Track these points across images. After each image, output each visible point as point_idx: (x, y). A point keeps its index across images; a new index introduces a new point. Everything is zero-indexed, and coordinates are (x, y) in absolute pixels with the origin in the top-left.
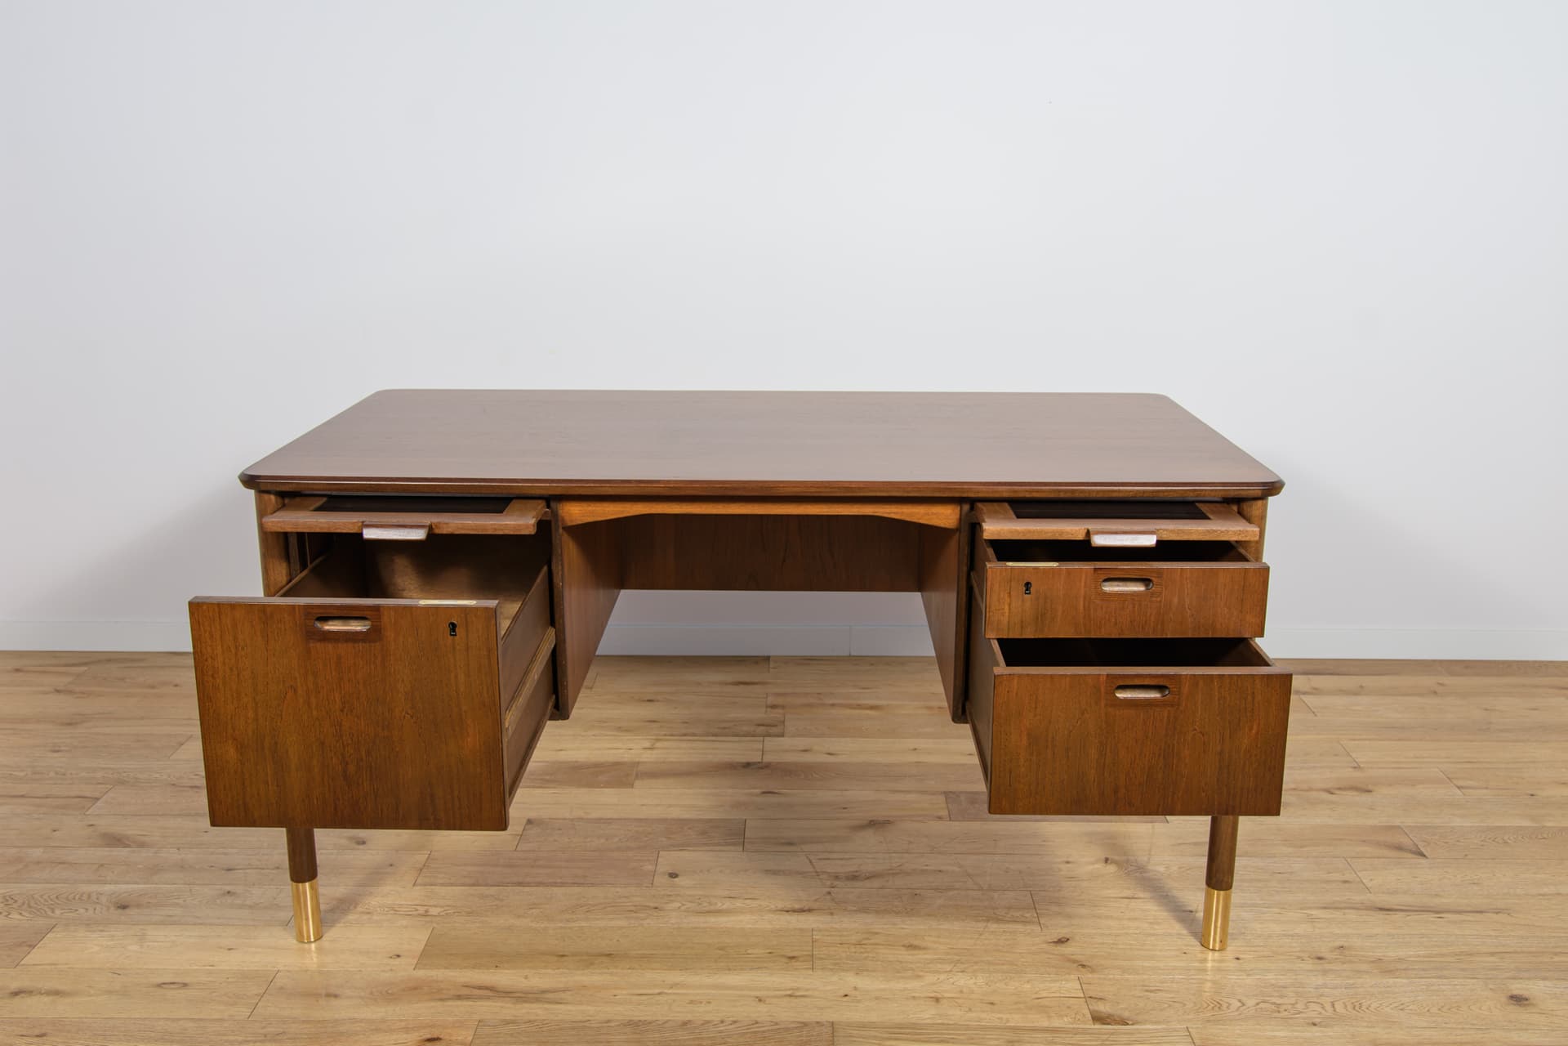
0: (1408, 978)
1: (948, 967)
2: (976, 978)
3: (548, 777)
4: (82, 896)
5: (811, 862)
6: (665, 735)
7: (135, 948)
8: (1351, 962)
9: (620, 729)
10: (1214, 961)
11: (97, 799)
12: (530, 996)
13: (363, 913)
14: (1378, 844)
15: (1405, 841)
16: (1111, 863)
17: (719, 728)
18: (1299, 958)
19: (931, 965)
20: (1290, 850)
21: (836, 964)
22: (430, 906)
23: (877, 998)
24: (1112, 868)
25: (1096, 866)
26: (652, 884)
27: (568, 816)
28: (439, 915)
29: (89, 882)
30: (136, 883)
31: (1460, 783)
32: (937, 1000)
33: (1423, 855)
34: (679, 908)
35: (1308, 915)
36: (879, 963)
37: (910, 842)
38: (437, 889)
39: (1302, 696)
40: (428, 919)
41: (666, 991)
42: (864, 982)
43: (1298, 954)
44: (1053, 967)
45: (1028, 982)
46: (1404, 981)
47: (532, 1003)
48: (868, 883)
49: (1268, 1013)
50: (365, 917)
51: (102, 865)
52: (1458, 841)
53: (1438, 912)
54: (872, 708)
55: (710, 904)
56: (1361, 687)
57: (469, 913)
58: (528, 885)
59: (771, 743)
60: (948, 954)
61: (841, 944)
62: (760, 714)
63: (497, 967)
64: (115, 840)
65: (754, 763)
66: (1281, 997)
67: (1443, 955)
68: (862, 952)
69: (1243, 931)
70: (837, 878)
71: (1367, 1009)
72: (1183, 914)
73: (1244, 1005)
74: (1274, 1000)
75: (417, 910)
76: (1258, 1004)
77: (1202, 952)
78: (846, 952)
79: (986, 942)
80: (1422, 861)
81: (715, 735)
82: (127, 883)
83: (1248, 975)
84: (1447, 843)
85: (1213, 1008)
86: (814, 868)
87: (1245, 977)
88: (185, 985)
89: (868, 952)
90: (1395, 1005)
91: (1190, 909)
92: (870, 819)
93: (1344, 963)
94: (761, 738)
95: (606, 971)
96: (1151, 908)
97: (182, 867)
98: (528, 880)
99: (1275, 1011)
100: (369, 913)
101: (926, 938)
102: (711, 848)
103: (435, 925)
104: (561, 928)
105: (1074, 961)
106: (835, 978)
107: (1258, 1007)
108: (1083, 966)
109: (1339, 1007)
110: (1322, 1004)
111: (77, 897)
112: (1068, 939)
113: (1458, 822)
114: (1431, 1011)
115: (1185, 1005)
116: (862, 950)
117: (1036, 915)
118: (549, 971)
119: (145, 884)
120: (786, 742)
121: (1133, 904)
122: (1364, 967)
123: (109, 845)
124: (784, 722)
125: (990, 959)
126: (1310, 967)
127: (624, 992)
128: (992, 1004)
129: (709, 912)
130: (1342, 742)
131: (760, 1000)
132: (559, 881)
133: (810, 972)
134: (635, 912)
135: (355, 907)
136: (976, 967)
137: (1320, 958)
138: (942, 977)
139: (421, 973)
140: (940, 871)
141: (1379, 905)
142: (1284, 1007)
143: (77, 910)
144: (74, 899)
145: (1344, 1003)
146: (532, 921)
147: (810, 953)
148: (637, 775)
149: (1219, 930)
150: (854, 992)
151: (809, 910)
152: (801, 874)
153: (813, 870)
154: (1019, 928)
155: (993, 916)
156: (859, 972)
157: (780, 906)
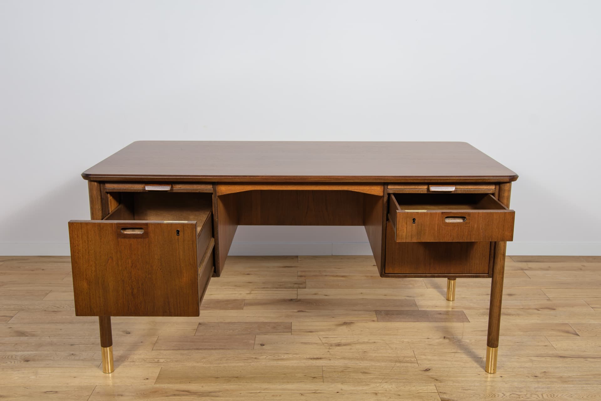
0: (573, 384)
1: (380, 381)
2: (392, 385)
3: (206, 306)
4: (8, 357)
5: (320, 339)
6: (256, 288)
7: (33, 377)
8: (549, 378)
9: (236, 286)
10: (490, 378)
11: (13, 317)
12: (205, 394)
13: (131, 362)
14: (559, 331)
15: (570, 329)
16: (446, 339)
17: (278, 285)
18: (527, 376)
19: (373, 380)
20: (522, 333)
21: (333, 380)
22: (160, 358)
23: (351, 393)
24: (447, 341)
25: (440, 340)
26: (254, 348)
27: (216, 321)
28: (163, 362)
29: (11, 351)
30: (32, 351)
31: (593, 306)
32: (376, 394)
33: (578, 335)
34: (266, 358)
35: (530, 359)
36: (351, 379)
37: (362, 331)
38: (162, 351)
39: (524, 271)
40: (159, 364)
41: (262, 391)
42: (345, 387)
43: (527, 375)
44: (424, 380)
45: (414, 386)
46: (572, 386)
47: (205, 397)
48: (344, 347)
49: (515, 398)
50: (132, 363)
51: (16, 344)
52: (593, 329)
53: (585, 358)
54: (343, 276)
55: (279, 356)
56: (550, 267)
57: (176, 361)
58: (201, 349)
59: (301, 291)
60: (379, 375)
61: (334, 372)
62: (295, 279)
63: (190, 382)
64: (22, 334)
65: (294, 299)
66: (521, 392)
67: (588, 375)
68: (343, 375)
69: (503, 365)
71: (557, 396)
72: (477, 359)
73: (504, 395)
74: (517, 393)
75: (154, 360)
76: (511, 395)
77: (486, 374)
78: (336, 375)
79: (396, 370)
80: (578, 337)
81: (277, 288)
82: (28, 351)
83: (506, 383)
84: (588, 330)
85: (492, 396)
86: (322, 341)
87: (505, 384)
88: (56, 392)
89: (346, 375)
90: (568, 395)
91: (481, 357)
92: (344, 321)
93: (546, 378)
94: (296, 289)
95: (236, 383)
96: (465, 357)
97: (51, 344)
98: (201, 347)
99: (518, 398)
100: (134, 362)
101: (370, 369)
102: (278, 334)
103: (162, 366)
104: (216, 366)
105: (433, 378)
106: (333, 386)
107: (511, 396)
108: (437, 380)
109: (545, 396)
110: (537, 395)
111: (6, 357)
112: (430, 369)
113: (592, 322)
114: (584, 397)
115: (480, 395)
116: (344, 374)
117: (416, 360)
118: (213, 384)
119: (36, 351)
120: (306, 291)
121: (457, 355)
122: (555, 380)
123: (19, 336)
124: (305, 282)
125: (397, 377)
126: (532, 380)
127: (245, 392)
128: (399, 395)
129: (278, 359)
130: (542, 290)
131: (302, 395)
132: (214, 347)
133: (322, 383)
134: (247, 360)
135: (128, 360)
136: (392, 381)
137: (536, 377)
138: (378, 385)
139: (157, 386)
140: (375, 342)
141: (561, 355)
142: (522, 396)
143: (7, 363)
144: (5, 358)
145: (547, 394)
146: (203, 364)
147: (322, 376)
148: (244, 304)
149: (492, 365)
150: (341, 391)
151: (321, 358)
152: (316, 344)
153: (321, 342)
154: (409, 365)
155: (398, 360)
156: (343, 383)
157: (308, 357)
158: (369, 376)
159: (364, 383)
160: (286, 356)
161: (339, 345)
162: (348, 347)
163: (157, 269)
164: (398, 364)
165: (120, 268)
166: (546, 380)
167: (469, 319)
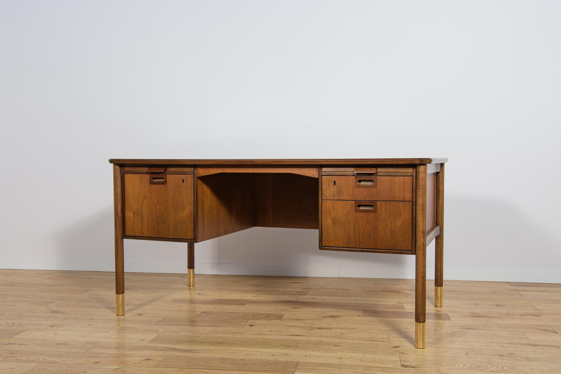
1: (349, 351)
2: (358, 354)
5: (305, 324)
7: (52, 335)
14: (542, 330)
15: (551, 329)
18: (493, 355)
19: (342, 350)
20: (500, 329)
21: (305, 348)
22: (160, 330)
23: (318, 357)
26: (243, 327)
28: (162, 332)
29: (42, 321)
33: (558, 333)
34: (251, 333)
35: (501, 345)
36: (322, 349)
38: (164, 326)
40: (158, 332)
42: (314, 353)
44: (390, 353)
45: (379, 356)
48: (325, 330)
55: (263, 333)
57: (173, 332)
60: (350, 348)
61: (309, 344)
62: (299, 290)
65: (292, 301)
68: (316, 346)
75: (155, 331)
78: (310, 346)
79: (366, 346)
80: (556, 334)
82: (55, 321)
83: (470, 358)
89: (319, 346)
92: (331, 315)
94: (298, 296)
95: (217, 346)
98: (197, 325)
101: (342, 344)
102: (269, 320)
103: (160, 334)
104: (206, 336)
105: (399, 352)
106: (303, 352)
107: (471, 366)
108: (401, 353)
112: (398, 347)
117: (388, 340)
118: (197, 346)
120: (307, 297)
125: (366, 350)
126: (497, 358)
127: (222, 351)
128: (362, 360)
129: (262, 335)
131: (273, 355)
133: (295, 350)
134: (234, 333)
136: (359, 352)
137: (502, 356)
138: (345, 353)
139: (150, 344)
140: (354, 328)
141: (532, 344)
147: (296, 345)
150: (309, 355)
151: (300, 336)
152: (300, 327)
153: (305, 326)
154: (380, 343)
155: (371, 340)
156: (313, 350)
157: (289, 334)
158: (338, 348)
159: (333, 352)
160: (269, 333)
161: (320, 328)
162: (329, 330)
164: (370, 342)
166: (512, 358)
167: (451, 318)
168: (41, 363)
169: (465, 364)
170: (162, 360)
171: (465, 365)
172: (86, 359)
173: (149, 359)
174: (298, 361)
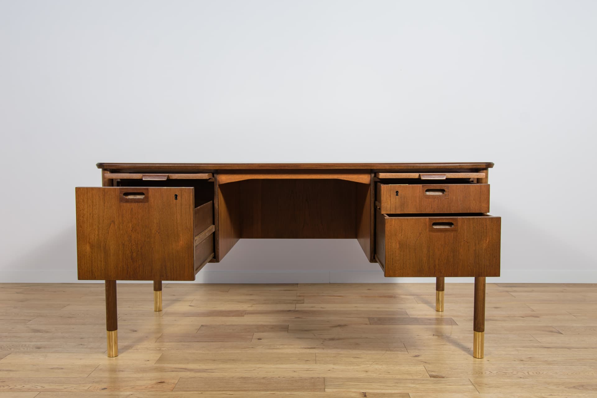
1: (371, 363)
2: (382, 366)
8: (534, 361)
10: (478, 361)
13: (134, 350)
14: (543, 331)
15: (554, 330)
18: (513, 360)
19: (363, 362)
21: (325, 362)
23: (342, 371)
24: (436, 337)
25: (430, 337)
26: (251, 341)
27: (218, 324)
30: (44, 342)
32: (367, 371)
34: (262, 348)
35: (516, 349)
36: (343, 362)
37: (355, 330)
40: (161, 351)
41: (256, 369)
42: (337, 367)
44: (414, 363)
45: (403, 367)
48: (338, 341)
51: (31, 337)
52: (575, 330)
53: (569, 348)
55: (274, 346)
57: (177, 349)
58: (201, 342)
59: (298, 305)
60: (370, 359)
61: (327, 357)
65: (292, 310)
66: (507, 370)
67: (572, 359)
69: (489, 353)
70: (325, 340)
72: (465, 349)
74: (504, 371)
75: (157, 349)
77: (474, 359)
78: (329, 359)
79: (386, 356)
80: (561, 335)
83: (492, 365)
84: (571, 330)
85: (479, 373)
86: (316, 337)
89: (338, 359)
91: (468, 347)
92: (338, 325)
95: (232, 364)
99: (504, 374)
100: (137, 350)
101: (362, 355)
102: (275, 332)
103: (163, 353)
104: (214, 353)
105: (422, 361)
106: (325, 366)
107: (497, 373)
108: (426, 363)
109: (530, 373)
110: (523, 372)
112: (419, 356)
113: (574, 325)
114: (568, 374)
115: (467, 373)
117: (406, 349)
118: (209, 364)
120: (304, 305)
121: (445, 346)
122: (540, 363)
125: (387, 361)
126: (518, 363)
127: (239, 370)
128: (389, 372)
129: (274, 349)
131: (294, 372)
132: (213, 341)
133: (315, 364)
134: (244, 349)
135: (131, 348)
136: (382, 363)
137: (522, 360)
138: (369, 365)
140: (367, 338)
141: (544, 346)
142: (508, 373)
145: (533, 372)
146: (202, 351)
147: (315, 359)
149: (480, 353)
150: (333, 369)
151: (314, 348)
154: (399, 353)
155: (388, 349)
156: (334, 364)
157: (302, 346)
158: (360, 360)
159: (355, 364)
161: (332, 339)
162: (342, 341)
163: (156, 233)
164: (389, 353)
165: (121, 232)
166: (532, 363)
167: (457, 323)
168: (40, 392)
169: (492, 371)
170: (177, 382)
171: (491, 373)
172: (90, 385)
173: (162, 381)
174: (324, 377)
